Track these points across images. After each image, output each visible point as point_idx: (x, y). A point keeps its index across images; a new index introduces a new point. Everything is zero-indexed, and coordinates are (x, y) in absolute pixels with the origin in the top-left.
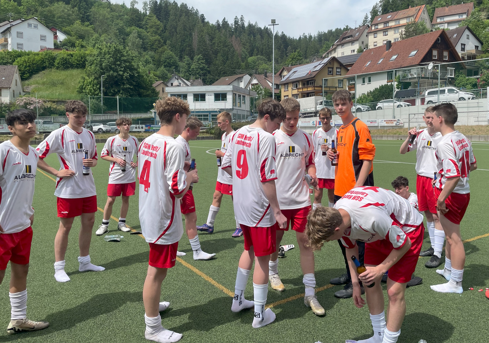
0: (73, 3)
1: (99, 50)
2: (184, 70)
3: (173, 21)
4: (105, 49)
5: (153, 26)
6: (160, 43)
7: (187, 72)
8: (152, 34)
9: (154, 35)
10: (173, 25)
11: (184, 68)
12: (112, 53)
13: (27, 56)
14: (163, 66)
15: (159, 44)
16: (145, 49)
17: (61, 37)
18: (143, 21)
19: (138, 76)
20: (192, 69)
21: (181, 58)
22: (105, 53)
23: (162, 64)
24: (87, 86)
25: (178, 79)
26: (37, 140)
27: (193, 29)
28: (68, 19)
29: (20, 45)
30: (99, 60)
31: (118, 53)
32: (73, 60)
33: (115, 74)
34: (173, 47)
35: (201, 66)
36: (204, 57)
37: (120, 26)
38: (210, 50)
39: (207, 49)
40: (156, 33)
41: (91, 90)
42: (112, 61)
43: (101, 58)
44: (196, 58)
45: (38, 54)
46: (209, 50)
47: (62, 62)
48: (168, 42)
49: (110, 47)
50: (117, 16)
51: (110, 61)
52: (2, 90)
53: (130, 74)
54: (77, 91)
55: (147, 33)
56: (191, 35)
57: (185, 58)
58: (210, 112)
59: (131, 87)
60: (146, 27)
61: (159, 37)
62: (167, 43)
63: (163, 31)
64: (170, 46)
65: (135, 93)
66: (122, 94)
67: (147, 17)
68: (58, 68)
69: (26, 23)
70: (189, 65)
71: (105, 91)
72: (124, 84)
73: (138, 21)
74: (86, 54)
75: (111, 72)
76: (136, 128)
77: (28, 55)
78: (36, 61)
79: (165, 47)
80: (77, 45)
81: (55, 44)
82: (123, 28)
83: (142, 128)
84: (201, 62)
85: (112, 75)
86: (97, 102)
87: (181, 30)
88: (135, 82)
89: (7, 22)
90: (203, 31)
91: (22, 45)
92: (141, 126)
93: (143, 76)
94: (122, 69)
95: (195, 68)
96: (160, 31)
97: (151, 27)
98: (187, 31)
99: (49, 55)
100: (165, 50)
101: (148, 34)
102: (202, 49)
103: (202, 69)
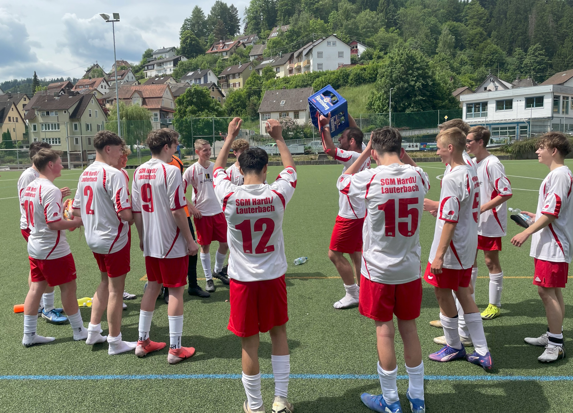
0: (380, 8)
1: (391, 59)
2: (513, 67)
3: (502, 4)
4: (396, 58)
5: (474, 15)
6: (482, 37)
7: (518, 69)
8: (473, 26)
9: (475, 27)
10: (501, 10)
11: (514, 64)
12: (404, 61)
13: (324, 76)
14: (483, 66)
15: (480, 38)
16: (462, 48)
17: (361, 49)
18: (462, 12)
19: (433, 84)
20: (525, 64)
21: (510, 53)
22: (396, 62)
23: (483, 64)
24: (376, 102)
25: (493, 82)
26: (312, 161)
27: (530, 10)
28: (373, 28)
29: (320, 65)
30: (389, 71)
31: (411, 60)
32: (366, 75)
33: (406, 85)
34: (500, 38)
35: (538, 59)
36: (543, 46)
37: (433, 24)
38: (554, 35)
39: (548, 34)
40: (477, 24)
41: (379, 106)
42: (403, 71)
43: (392, 69)
44: (531, 49)
45: (334, 73)
46: (552, 36)
47: (355, 78)
48: (494, 33)
49: (402, 54)
50: (430, 13)
51: (401, 71)
52: (300, 112)
53: (422, 83)
54: (367, 108)
55: (467, 26)
56: (526, 18)
57: (515, 51)
58: (518, 123)
59: (424, 98)
60: (466, 19)
61: (481, 30)
62: (492, 35)
63: (487, 20)
64: (496, 37)
65: (428, 105)
66: (413, 107)
67: (468, 6)
68: (351, 84)
69: (325, 42)
70: (521, 60)
71: (394, 106)
72: (416, 96)
73: (456, 14)
74: (378, 66)
75: (401, 84)
76: (410, 147)
77: (325, 74)
78: (332, 80)
79: (489, 41)
80: (374, 56)
81: (352, 60)
82: (436, 26)
83: (417, 146)
84: (539, 54)
85: (402, 87)
86: (385, 119)
87: (512, 14)
88: (429, 92)
89: (311, 43)
90: (544, 10)
91: (321, 65)
92: (415, 144)
93: (439, 84)
94: (414, 79)
95: (529, 63)
96: (483, 21)
97: (472, 18)
98: (521, 14)
99: (344, 72)
100: (488, 44)
101: (467, 28)
102: (541, 36)
103: (539, 63)
